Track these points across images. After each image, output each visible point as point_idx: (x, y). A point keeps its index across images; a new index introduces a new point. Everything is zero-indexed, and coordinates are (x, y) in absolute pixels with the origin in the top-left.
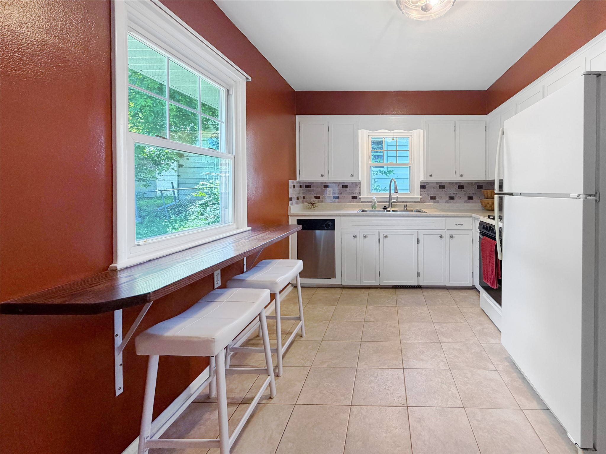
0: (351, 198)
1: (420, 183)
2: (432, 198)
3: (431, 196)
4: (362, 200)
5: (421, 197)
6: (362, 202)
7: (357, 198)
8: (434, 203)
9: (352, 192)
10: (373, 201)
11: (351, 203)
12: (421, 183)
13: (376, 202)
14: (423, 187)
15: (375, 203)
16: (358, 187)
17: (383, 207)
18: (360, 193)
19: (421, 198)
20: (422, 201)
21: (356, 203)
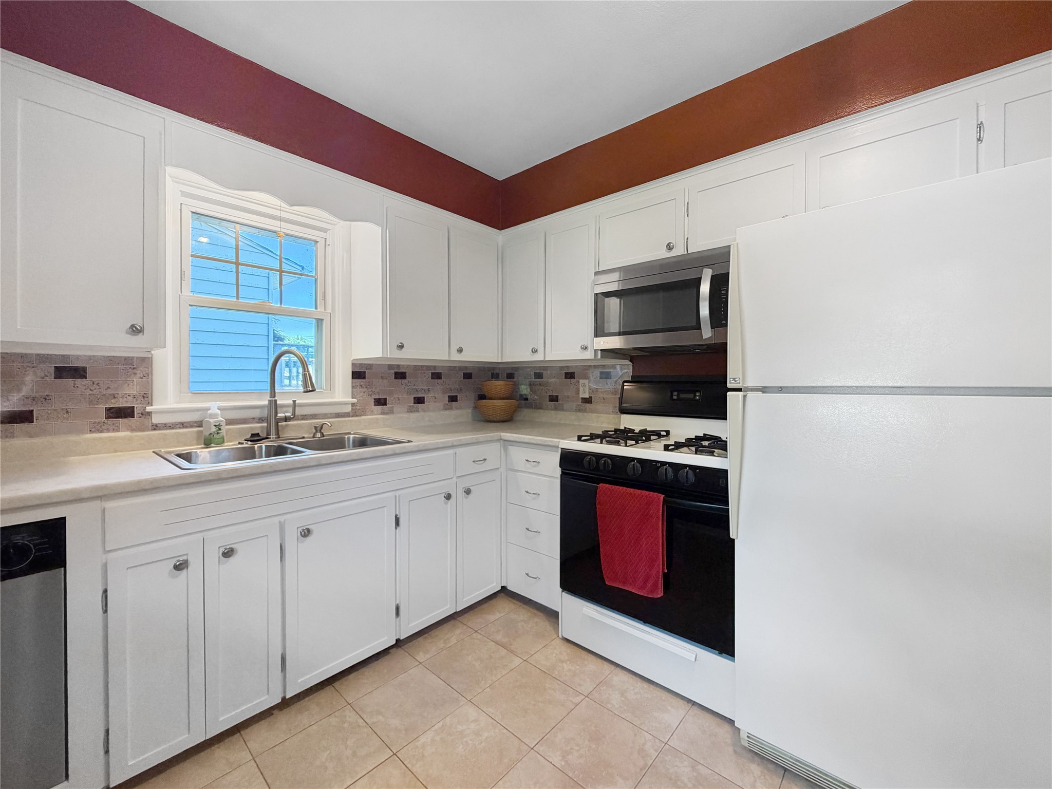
0: (103, 413)
1: (351, 364)
2: (381, 402)
3: (377, 397)
4: (156, 419)
5: (355, 400)
6: (156, 427)
7: (133, 412)
8: (383, 413)
9: (110, 392)
10: (211, 421)
11: (101, 432)
12: (353, 365)
13: (223, 424)
14: (358, 374)
15: (219, 427)
16: (140, 374)
17: (248, 436)
18: (147, 397)
19: (353, 404)
20: (356, 411)
21: (128, 433)
